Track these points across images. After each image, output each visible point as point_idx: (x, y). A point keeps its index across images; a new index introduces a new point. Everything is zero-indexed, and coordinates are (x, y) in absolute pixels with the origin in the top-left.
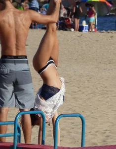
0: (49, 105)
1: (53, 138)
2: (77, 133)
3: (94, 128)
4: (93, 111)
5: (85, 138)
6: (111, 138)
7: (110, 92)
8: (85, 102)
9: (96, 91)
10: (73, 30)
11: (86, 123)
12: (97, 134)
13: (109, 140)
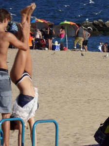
0: (25, 111)
1: (31, 140)
2: (52, 136)
3: (66, 131)
4: (65, 117)
5: (59, 140)
6: (81, 140)
7: (79, 101)
8: (58, 109)
9: (68, 100)
10: (47, 49)
11: (59, 128)
12: (69, 136)
13: (79, 142)
